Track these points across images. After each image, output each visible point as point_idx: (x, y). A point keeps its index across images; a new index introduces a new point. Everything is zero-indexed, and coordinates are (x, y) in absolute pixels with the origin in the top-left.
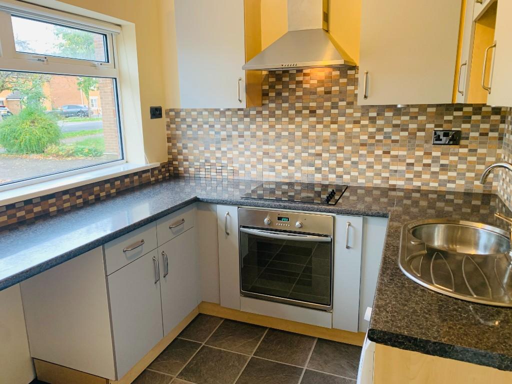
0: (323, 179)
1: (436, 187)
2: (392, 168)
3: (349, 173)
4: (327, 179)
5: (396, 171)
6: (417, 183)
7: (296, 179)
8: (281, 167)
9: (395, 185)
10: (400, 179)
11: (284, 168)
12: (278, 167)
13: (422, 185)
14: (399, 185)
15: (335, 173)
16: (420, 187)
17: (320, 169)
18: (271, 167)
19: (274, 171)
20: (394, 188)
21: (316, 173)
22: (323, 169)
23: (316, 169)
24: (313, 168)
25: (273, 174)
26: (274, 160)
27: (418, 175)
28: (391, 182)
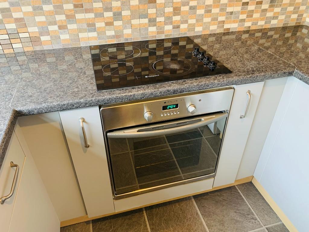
0: (158, 33)
1: (262, 26)
2: (229, 9)
3: (186, 22)
4: (163, 32)
5: (232, 13)
6: (248, 24)
7: (125, 37)
8: (103, 24)
9: (229, 29)
10: (234, 22)
11: (107, 24)
12: (100, 25)
13: (252, 25)
14: (233, 28)
15: (171, 23)
16: (250, 27)
17: (155, 20)
18: (89, 25)
19: (95, 30)
20: (227, 33)
21: (150, 26)
22: (158, 20)
23: (150, 21)
24: (146, 21)
25: (95, 34)
26: (91, 15)
27: (250, 15)
28: (226, 26)
